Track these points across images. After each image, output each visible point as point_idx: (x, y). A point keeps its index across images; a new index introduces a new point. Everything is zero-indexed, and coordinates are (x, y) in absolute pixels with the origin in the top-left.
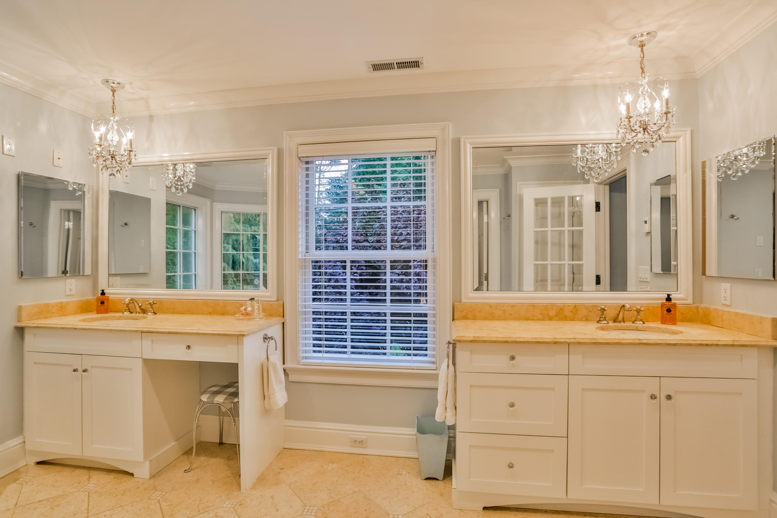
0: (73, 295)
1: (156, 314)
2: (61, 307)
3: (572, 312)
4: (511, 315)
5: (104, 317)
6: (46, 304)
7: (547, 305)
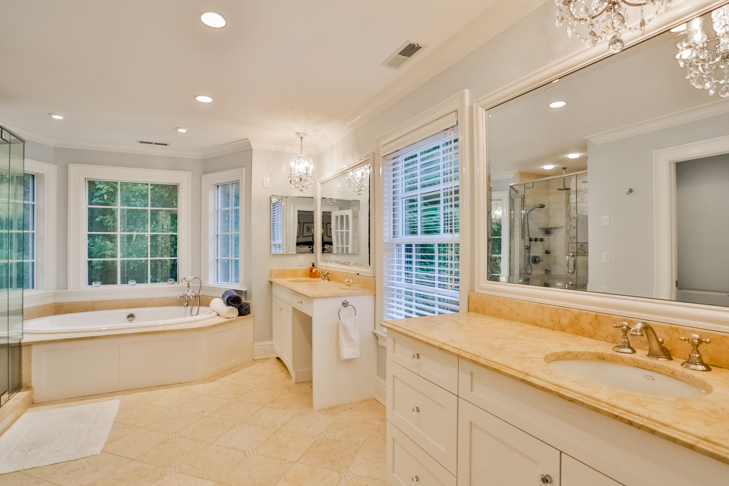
0: (303, 265)
1: (329, 280)
2: (294, 272)
3: (592, 324)
4: (518, 315)
5: (308, 280)
6: (285, 269)
7: (559, 309)
